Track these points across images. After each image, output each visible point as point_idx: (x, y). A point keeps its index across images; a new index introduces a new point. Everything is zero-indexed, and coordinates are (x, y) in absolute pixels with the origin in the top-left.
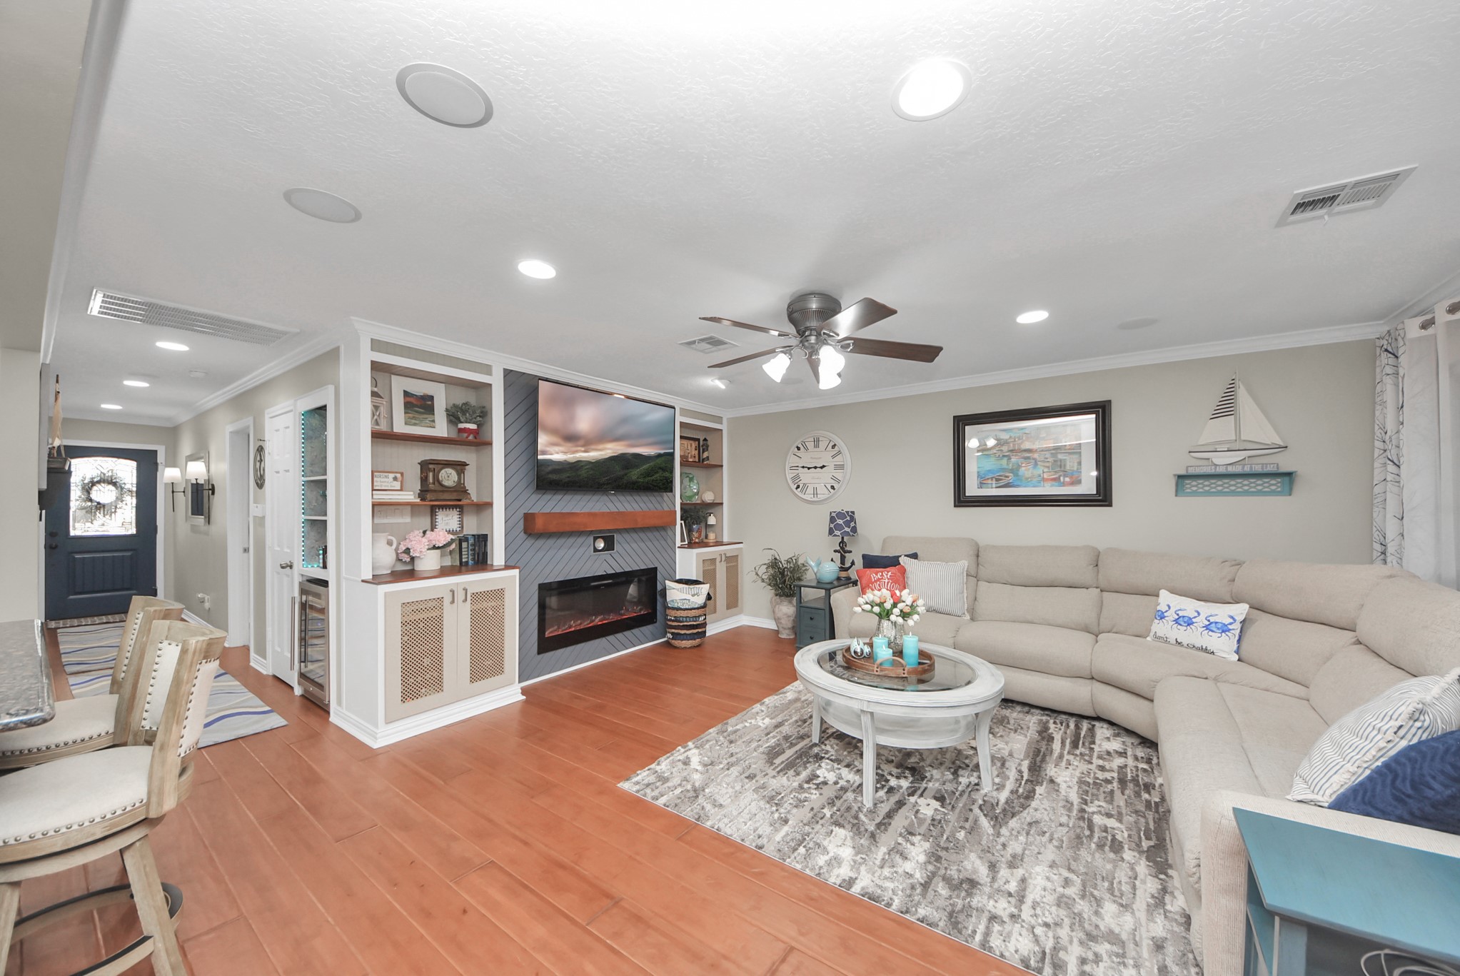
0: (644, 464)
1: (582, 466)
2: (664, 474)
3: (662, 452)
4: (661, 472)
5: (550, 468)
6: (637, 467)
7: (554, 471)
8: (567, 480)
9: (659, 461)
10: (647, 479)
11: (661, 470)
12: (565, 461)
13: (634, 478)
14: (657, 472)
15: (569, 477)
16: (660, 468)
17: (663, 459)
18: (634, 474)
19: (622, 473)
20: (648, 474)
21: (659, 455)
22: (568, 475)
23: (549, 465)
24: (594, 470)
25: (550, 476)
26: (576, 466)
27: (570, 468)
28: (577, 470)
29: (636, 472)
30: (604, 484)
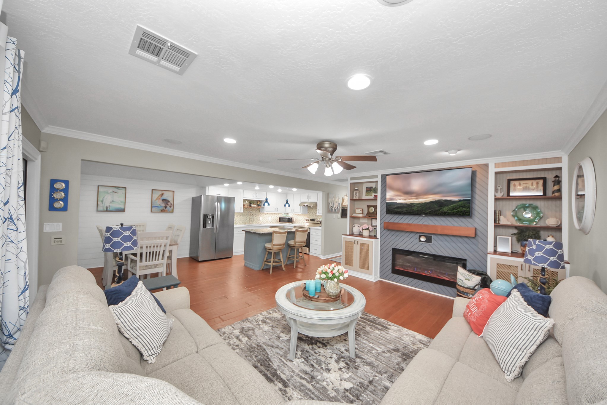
0: (452, 204)
1: (415, 205)
2: (463, 209)
3: (462, 199)
4: (461, 208)
5: (396, 206)
6: (447, 206)
7: (398, 208)
8: (405, 211)
9: (460, 203)
10: (453, 211)
11: (461, 207)
12: (405, 203)
13: (445, 210)
14: (459, 208)
15: (407, 210)
16: (461, 206)
17: (463, 202)
18: (445, 209)
19: (439, 208)
20: (453, 209)
21: (460, 201)
22: (406, 209)
23: (395, 205)
24: (422, 207)
25: (396, 210)
26: (412, 205)
27: (408, 206)
28: (412, 207)
29: (447, 208)
30: (428, 213)
